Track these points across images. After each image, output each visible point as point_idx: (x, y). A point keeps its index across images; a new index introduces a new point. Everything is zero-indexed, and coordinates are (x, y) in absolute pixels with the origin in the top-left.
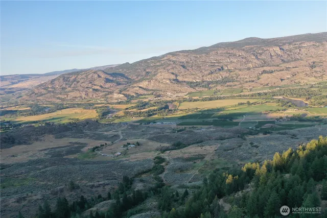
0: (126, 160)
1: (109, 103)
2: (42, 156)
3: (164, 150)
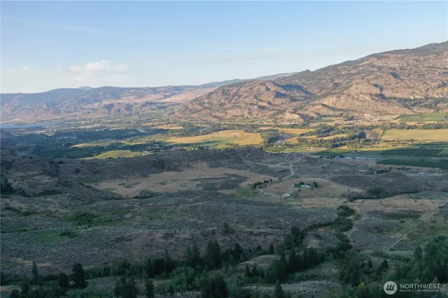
0: (297, 205)
1: (278, 126)
2: (192, 187)
3: (353, 198)
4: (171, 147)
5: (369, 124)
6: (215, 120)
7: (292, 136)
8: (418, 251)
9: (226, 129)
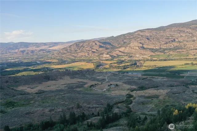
0: (109, 94)
1: (101, 60)
2: (63, 87)
3: (132, 90)
4: (53, 70)
5: (138, 59)
6: (73, 57)
7: (107, 64)
8: (159, 112)
9: (78, 61)
